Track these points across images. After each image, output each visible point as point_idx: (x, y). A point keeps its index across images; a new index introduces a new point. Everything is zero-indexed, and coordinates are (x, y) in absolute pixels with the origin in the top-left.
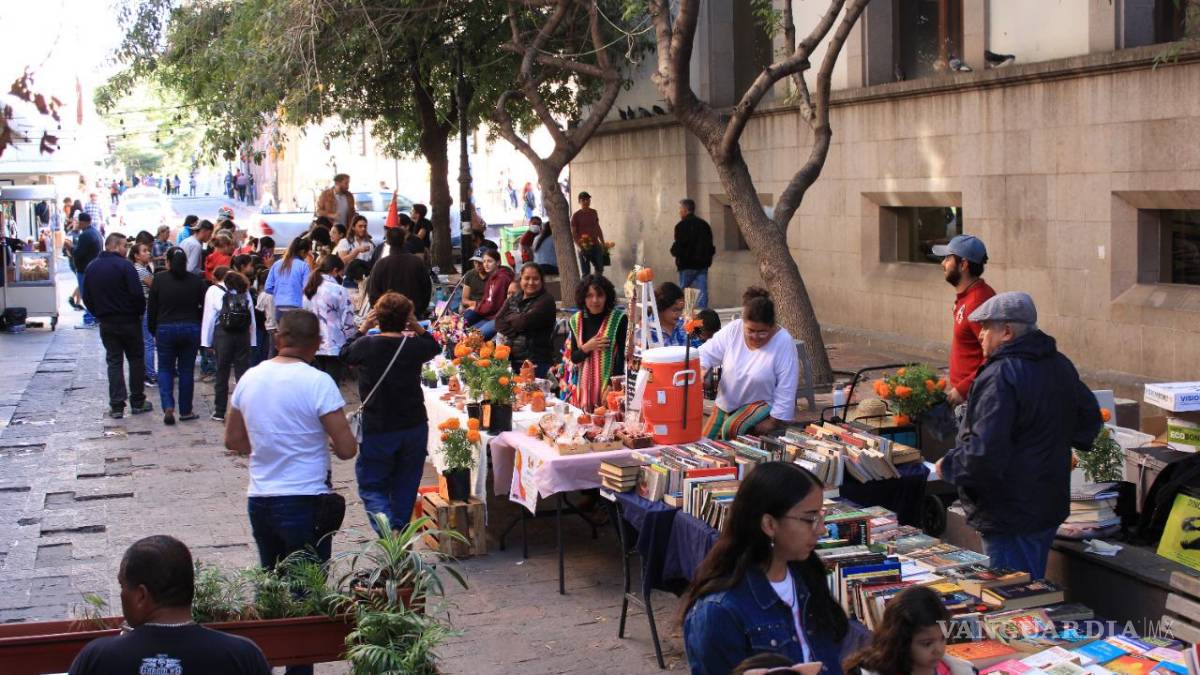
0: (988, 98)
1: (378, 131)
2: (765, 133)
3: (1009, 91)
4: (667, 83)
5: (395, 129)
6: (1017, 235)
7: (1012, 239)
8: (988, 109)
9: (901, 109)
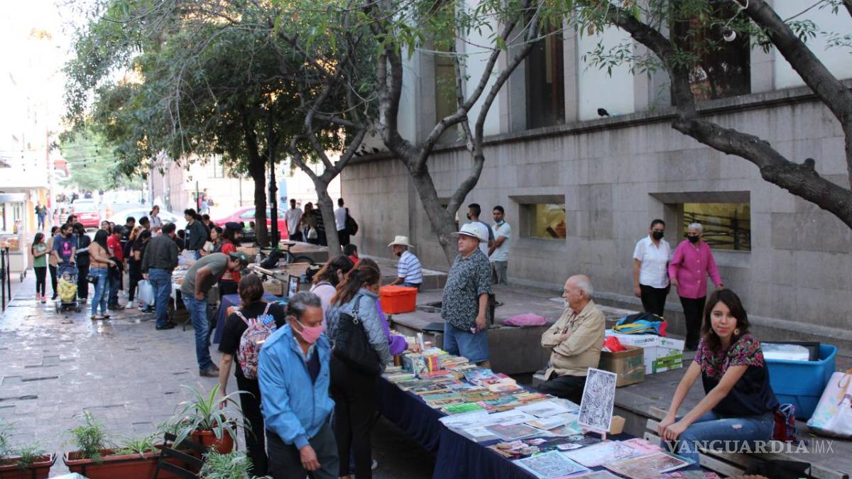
0: (579, 139)
1: (224, 160)
2: (453, 162)
3: (590, 135)
4: (384, 129)
5: (234, 160)
6: (596, 220)
7: (593, 222)
8: (579, 146)
9: (530, 146)
